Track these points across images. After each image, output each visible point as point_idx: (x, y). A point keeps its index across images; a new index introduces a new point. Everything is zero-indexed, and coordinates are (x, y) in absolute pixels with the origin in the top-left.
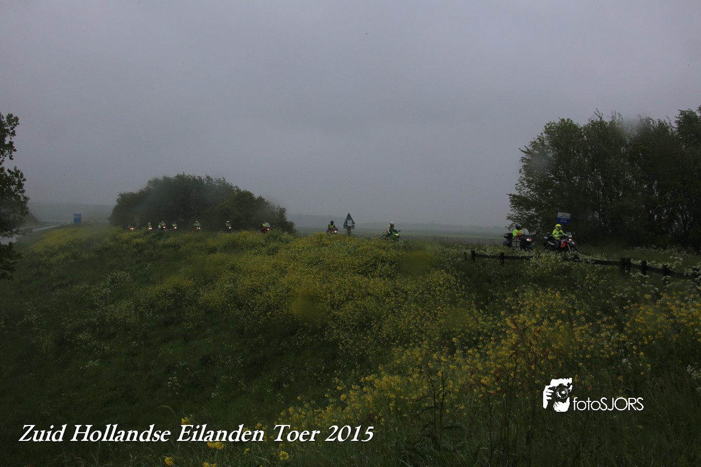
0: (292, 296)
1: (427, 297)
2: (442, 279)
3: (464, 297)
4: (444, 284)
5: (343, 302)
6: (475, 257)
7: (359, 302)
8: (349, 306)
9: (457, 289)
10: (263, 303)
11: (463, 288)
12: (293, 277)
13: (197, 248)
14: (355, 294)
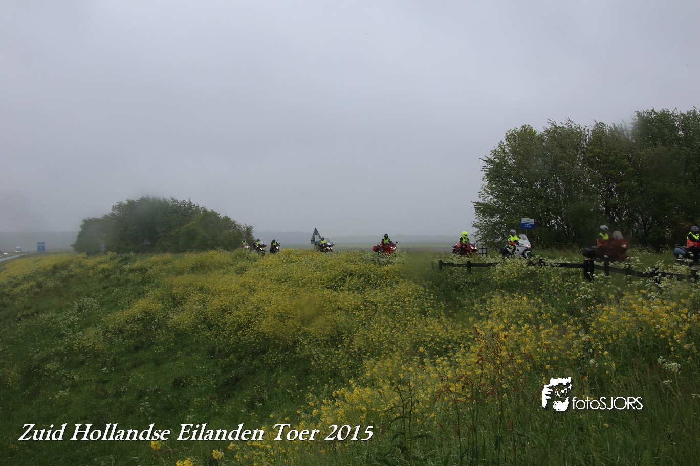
0: (262, 313)
1: (397, 309)
2: (411, 289)
3: (433, 306)
4: (412, 295)
5: (313, 317)
6: (443, 266)
7: (329, 317)
8: (320, 322)
9: (426, 299)
10: (234, 322)
11: (432, 297)
12: (262, 295)
13: (164, 270)
14: (325, 308)
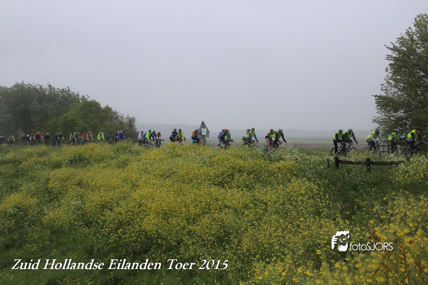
0: (145, 211)
1: (289, 208)
2: (304, 188)
3: (328, 207)
4: (306, 194)
5: (199, 216)
6: (339, 164)
7: (216, 215)
8: (206, 220)
9: (321, 199)
10: (114, 220)
11: (327, 197)
12: (145, 191)
13: (40, 163)
14: (211, 206)
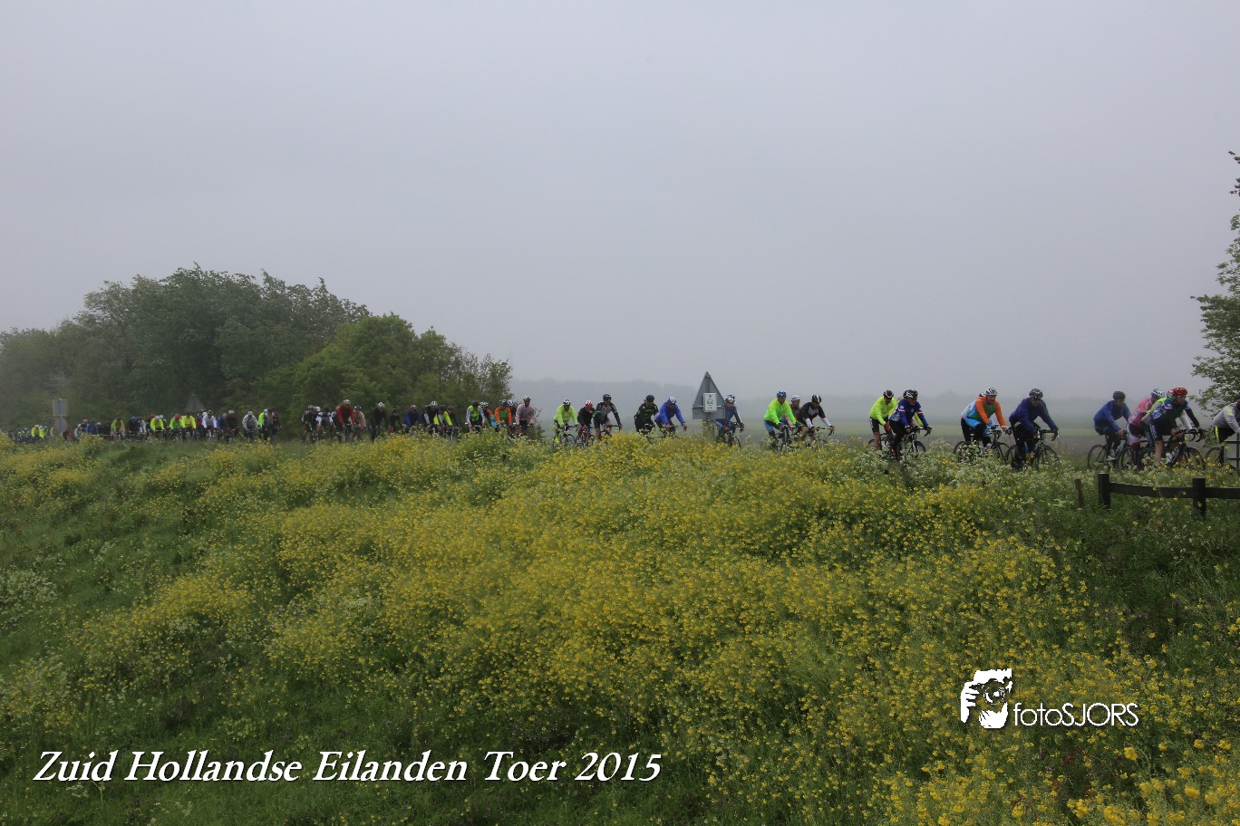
0: (553, 626)
1: (970, 621)
2: (1013, 563)
3: (1088, 617)
4: (1019, 580)
5: (708, 641)
6: (1112, 494)
7: (760, 641)
8: (730, 654)
9: (1064, 594)
10: (467, 651)
11: (1084, 589)
12: (554, 569)
13: (253, 491)
14: (743, 615)
